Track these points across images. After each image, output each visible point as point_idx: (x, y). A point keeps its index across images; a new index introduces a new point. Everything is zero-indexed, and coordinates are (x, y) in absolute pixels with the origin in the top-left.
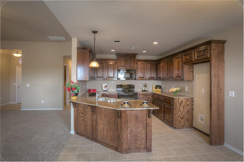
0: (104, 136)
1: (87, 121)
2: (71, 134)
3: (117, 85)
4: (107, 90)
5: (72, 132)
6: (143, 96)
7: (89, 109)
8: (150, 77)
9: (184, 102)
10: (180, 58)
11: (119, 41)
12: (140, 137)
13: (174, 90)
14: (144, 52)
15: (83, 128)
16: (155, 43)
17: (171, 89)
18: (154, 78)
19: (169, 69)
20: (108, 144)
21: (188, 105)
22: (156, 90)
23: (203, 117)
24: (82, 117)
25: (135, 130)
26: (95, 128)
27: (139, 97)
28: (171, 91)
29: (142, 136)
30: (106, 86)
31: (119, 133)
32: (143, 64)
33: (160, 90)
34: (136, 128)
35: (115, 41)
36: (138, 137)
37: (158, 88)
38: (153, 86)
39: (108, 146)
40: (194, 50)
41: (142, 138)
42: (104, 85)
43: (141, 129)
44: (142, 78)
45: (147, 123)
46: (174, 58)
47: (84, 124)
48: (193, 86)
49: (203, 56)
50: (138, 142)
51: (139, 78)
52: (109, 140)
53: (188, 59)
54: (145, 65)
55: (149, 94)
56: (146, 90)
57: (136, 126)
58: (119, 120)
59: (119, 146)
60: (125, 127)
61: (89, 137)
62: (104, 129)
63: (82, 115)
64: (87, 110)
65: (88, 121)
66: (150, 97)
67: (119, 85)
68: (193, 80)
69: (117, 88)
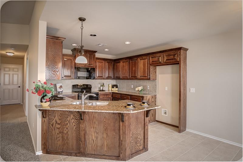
0: (97, 146)
1: (67, 132)
2: (38, 155)
3: (73, 86)
5: (39, 153)
6: (103, 96)
7: (72, 116)
8: (108, 77)
9: (150, 99)
10: (147, 60)
11: (95, 35)
13: (140, 88)
14: (107, 50)
15: (60, 143)
16: (128, 43)
17: (137, 88)
18: (111, 77)
19: (132, 69)
20: (104, 155)
21: (153, 102)
22: (113, 89)
23: (166, 111)
24: (58, 128)
25: (136, 132)
26: (83, 139)
27: (100, 98)
28: (137, 90)
30: (61, 87)
31: (121, 138)
32: (102, 62)
33: (117, 89)
34: (136, 130)
35: (91, 35)
36: (138, 139)
37: (115, 87)
38: (109, 85)
39: (104, 157)
40: (162, 53)
41: (140, 139)
42: (58, 85)
43: (141, 129)
44: (101, 78)
45: (145, 123)
46: (139, 59)
47: (62, 137)
48: (156, 85)
49: (173, 59)
50: (138, 144)
51: (98, 78)
52: (105, 149)
53: (155, 61)
54: (104, 64)
55: (109, 93)
56: (104, 89)
57: (136, 128)
58: (121, 125)
59: (122, 153)
60: (128, 131)
61: (72, 153)
62: (97, 138)
63: (58, 126)
64: (68, 119)
65: (69, 133)
66: (110, 97)
67: (75, 85)
68: (156, 79)
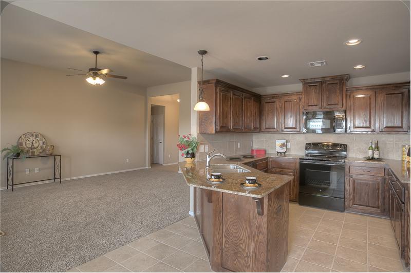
3: (307, 144)
4: (284, 153)
5: (192, 213)
6: (360, 171)
8: (387, 127)
11: (267, 58)
12: (244, 250)
14: (359, 67)
16: (353, 42)
22: (408, 160)
25: (234, 233)
27: (349, 172)
29: (248, 250)
30: (283, 145)
34: (236, 229)
36: (241, 250)
38: (402, 149)
41: (247, 253)
42: (279, 143)
43: (247, 234)
44: (365, 129)
45: (257, 225)
50: (240, 259)
51: (357, 129)
55: (378, 166)
57: (236, 226)
66: (382, 175)
67: (310, 144)
69: (306, 149)
